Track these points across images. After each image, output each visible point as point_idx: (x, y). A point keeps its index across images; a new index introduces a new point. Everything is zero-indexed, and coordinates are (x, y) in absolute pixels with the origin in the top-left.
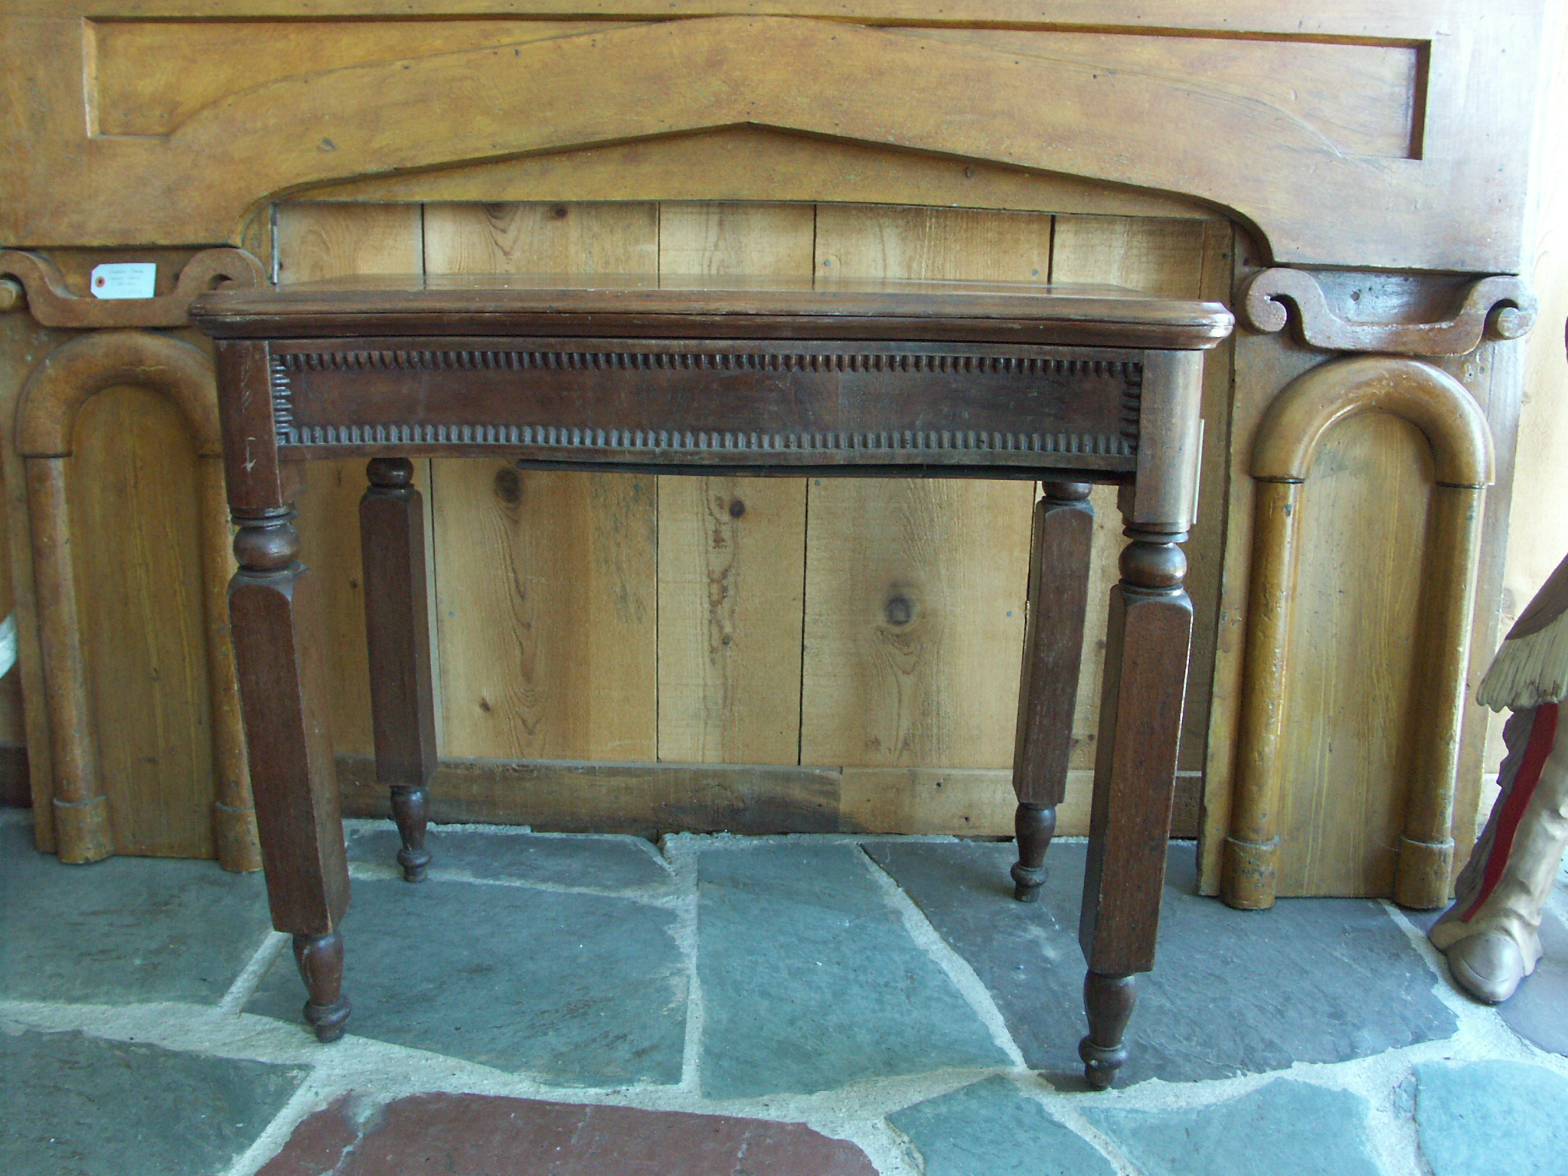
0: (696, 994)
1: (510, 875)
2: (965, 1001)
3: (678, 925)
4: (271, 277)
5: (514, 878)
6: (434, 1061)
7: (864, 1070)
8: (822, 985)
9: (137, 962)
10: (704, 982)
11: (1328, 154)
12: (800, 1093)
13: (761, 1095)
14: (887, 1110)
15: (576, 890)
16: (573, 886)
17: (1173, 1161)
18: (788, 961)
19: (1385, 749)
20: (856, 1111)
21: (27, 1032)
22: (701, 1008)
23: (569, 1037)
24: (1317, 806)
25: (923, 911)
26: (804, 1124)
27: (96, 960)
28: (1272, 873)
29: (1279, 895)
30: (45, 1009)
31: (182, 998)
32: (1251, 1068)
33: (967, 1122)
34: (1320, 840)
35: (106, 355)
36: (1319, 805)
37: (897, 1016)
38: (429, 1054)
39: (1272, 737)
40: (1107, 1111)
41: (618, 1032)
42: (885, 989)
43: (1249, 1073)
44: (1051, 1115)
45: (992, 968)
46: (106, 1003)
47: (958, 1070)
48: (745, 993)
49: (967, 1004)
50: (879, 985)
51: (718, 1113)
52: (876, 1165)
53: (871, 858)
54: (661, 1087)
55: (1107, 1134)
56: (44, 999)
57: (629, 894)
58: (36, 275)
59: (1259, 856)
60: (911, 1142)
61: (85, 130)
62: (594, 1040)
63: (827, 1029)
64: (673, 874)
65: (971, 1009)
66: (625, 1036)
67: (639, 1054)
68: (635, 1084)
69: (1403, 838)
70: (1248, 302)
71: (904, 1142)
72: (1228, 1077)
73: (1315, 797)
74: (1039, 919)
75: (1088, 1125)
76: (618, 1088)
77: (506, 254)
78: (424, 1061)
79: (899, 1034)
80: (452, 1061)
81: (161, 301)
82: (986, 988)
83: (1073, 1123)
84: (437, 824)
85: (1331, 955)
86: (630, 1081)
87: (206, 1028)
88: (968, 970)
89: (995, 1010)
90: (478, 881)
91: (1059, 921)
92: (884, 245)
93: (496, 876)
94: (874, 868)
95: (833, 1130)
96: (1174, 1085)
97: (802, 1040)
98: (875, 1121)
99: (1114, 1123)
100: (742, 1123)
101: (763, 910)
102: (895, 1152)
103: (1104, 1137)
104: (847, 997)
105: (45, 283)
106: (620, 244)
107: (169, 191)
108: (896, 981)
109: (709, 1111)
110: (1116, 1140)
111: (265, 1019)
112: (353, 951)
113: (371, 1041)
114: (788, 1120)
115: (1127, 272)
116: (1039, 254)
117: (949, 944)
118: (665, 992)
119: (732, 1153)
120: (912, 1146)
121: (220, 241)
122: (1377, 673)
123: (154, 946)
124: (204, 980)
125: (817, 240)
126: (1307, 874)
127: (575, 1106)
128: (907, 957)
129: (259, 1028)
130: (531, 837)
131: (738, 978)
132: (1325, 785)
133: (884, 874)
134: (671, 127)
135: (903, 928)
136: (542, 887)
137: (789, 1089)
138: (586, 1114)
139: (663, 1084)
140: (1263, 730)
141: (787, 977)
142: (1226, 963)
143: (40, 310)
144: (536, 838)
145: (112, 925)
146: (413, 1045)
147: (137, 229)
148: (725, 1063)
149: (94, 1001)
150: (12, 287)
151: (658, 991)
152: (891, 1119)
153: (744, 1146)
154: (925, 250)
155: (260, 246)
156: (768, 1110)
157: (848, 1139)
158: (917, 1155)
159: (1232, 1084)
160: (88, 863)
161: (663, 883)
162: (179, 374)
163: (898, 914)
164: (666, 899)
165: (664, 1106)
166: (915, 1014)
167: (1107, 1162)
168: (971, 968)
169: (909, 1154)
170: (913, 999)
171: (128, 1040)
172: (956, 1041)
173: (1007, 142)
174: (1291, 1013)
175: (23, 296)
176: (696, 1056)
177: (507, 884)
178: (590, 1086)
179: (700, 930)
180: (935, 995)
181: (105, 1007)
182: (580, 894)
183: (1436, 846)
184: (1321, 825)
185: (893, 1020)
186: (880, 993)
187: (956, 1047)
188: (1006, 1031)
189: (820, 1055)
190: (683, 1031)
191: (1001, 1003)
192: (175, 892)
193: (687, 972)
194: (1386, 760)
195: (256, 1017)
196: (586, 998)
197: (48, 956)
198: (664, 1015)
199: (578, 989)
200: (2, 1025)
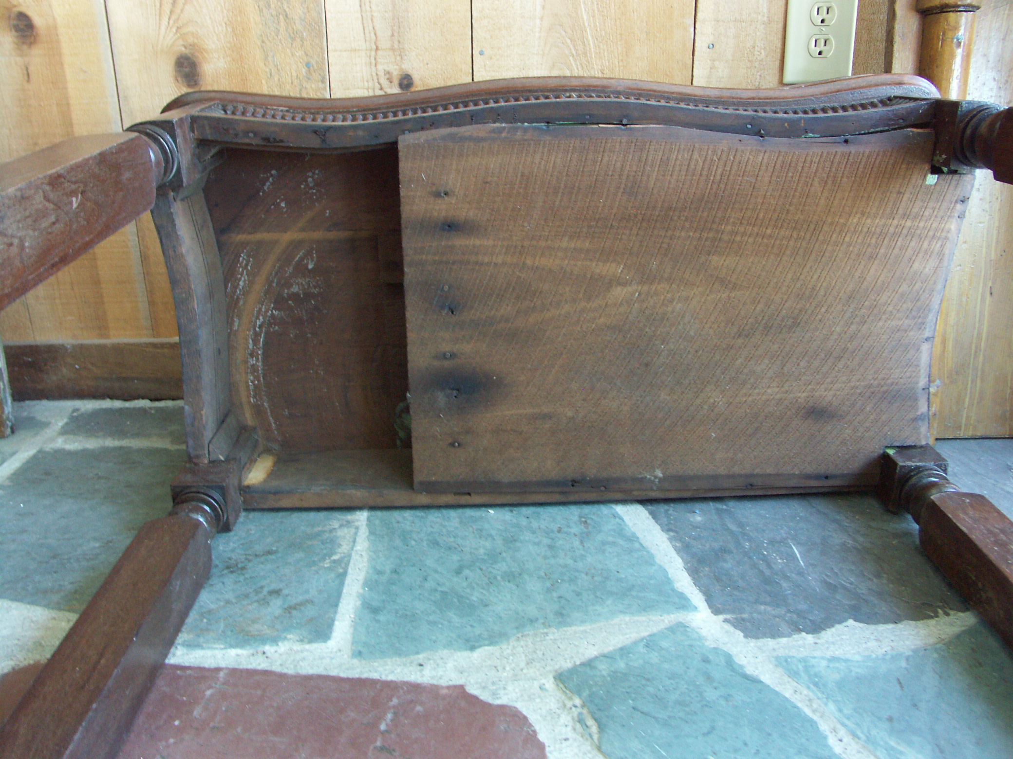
0: (362, 545)
2: (641, 545)
7: (532, 621)
8: (493, 532)
12: (460, 649)
13: (418, 653)
14: (557, 667)
17: (890, 719)
20: (522, 670)
22: (365, 560)
24: (976, 348)
26: (461, 687)
33: (648, 680)
34: (979, 381)
36: (978, 348)
37: (570, 562)
40: (804, 660)
41: (274, 586)
42: (559, 535)
43: (952, 612)
44: (741, 667)
45: (667, 510)
47: (636, 618)
48: (413, 543)
49: (644, 549)
50: (553, 531)
51: (365, 676)
52: (542, 737)
54: (307, 646)
55: (808, 688)
60: (583, 706)
62: (246, 596)
63: (495, 578)
65: (648, 552)
66: (280, 590)
67: (289, 609)
68: (280, 644)
71: (575, 706)
72: (929, 617)
73: (974, 341)
75: (786, 678)
76: (261, 648)
79: (572, 581)
82: (663, 531)
83: (769, 675)
86: (275, 640)
88: (644, 514)
89: (673, 553)
95: (494, 694)
96: (872, 627)
97: (468, 590)
98: (543, 681)
99: (816, 675)
100: (391, 687)
102: (565, 718)
103: (805, 692)
104: (518, 544)
108: (569, 526)
109: (355, 674)
110: (820, 695)
114: (443, 682)
118: (331, 543)
119: (375, 725)
120: (585, 711)
126: (965, 415)
127: (209, 670)
131: (408, 528)
137: (449, 645)
138: (218, 678)
139: (310, 641)
141: (457, 525)
146: (56, 605)
148: (383, 617)
151: (324, 543)
152: (561, 678)
153: (389, 716)
156: (421, 671)
157: (511, 704)
158: (591, 722)
159: (936, 625)
165: (307, 669)
166: (589, 559)
167: (813, 723)
168: (646, 512)
169: (581, 720)
170: (587, 544)
172: (633, 586)
176: (352, 611)
178: (232, 646)
180: (610, 539)
184: (980, 367)
185: (566, 566)
186: (553, 539)
187: (634, 593)
188: (686, 574)
189: (486, 606)
190: (342, 584)
191: (677, 545)
193: (356, 523)
196: (248, 553)
198: (326, 568)
199: (243, 544)
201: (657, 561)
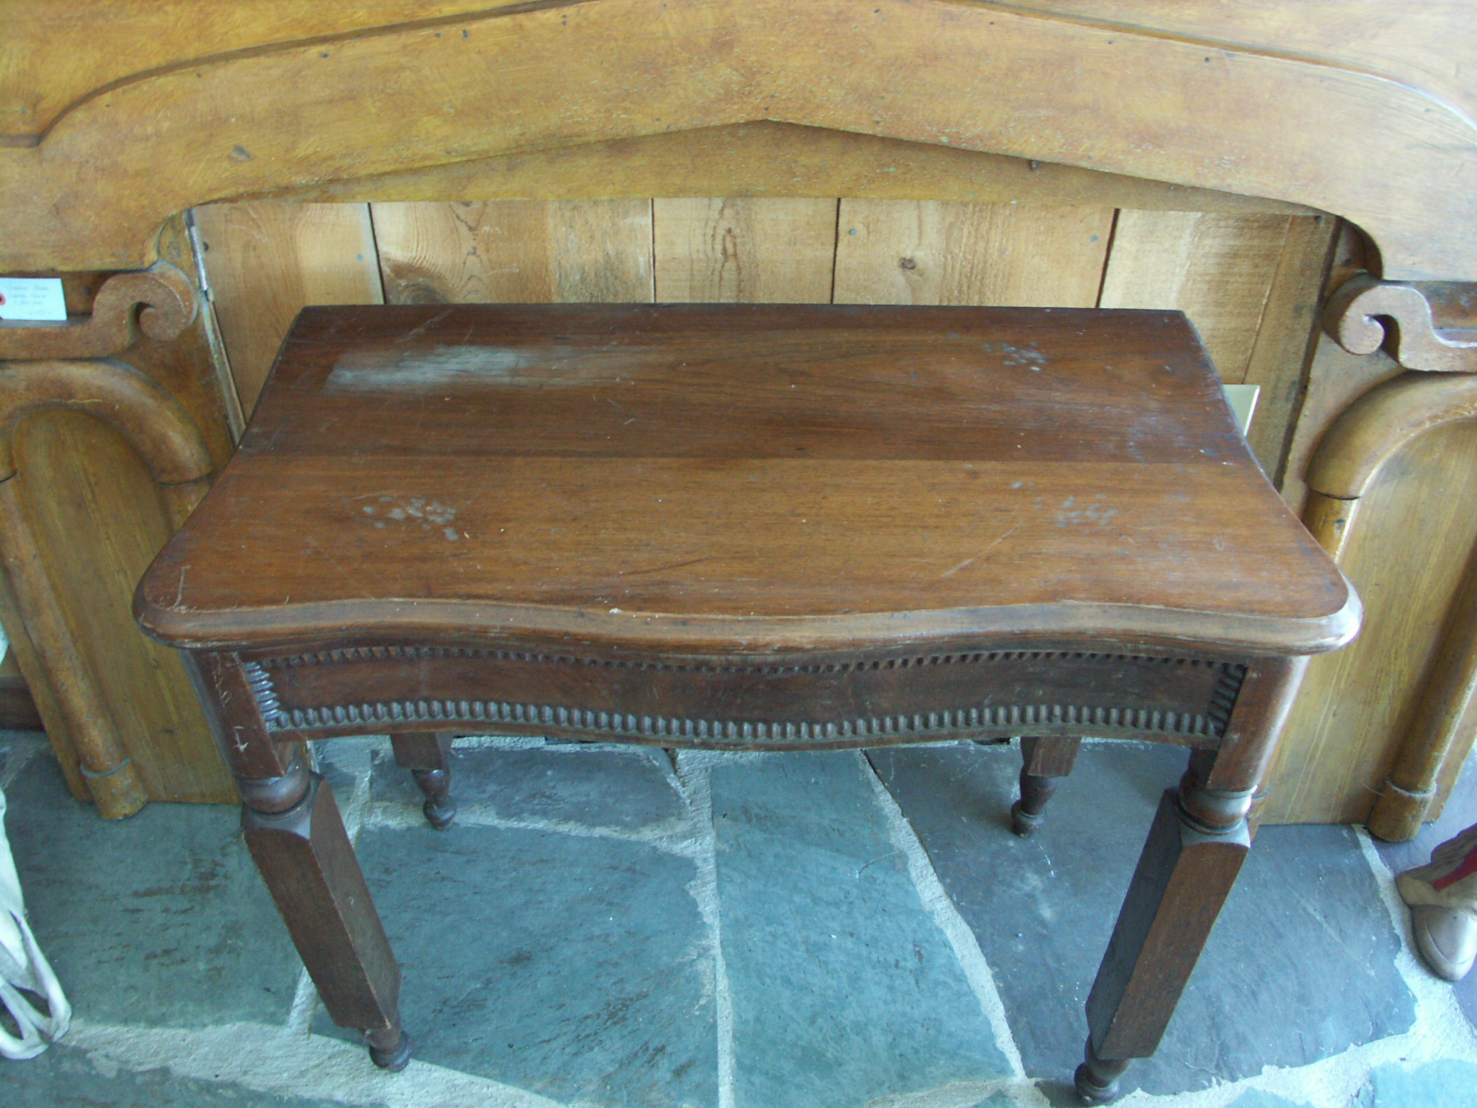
0: (723, 984)
1: (534, 813)
2: (969, 986)
3: (699, 881)
4: (200, 287)
5: (537, 818)
6: (495, 1088)
7: (880, 1085)
8: (838, 966)
9: (202, 966)
10: (728, 965)
15: (599, 831)
16: (594, 825)
18: (804, 933)
19: (1388, 712)
21: (120, 1071)
22: (729, 1003)
23: (613, 1053)
24: (1311, 756)
27: (163, 965)
30: (129, 1035)
31: (252, 1017)
32: (1225, 1075)
34: (1308, 783)
35: (28, 389)
37: (908, 1009)
38: (489, 1081)
41: (656, 1043)
42: (896, 970)
43: (1223, 1082)
45: (992, 935)
46: (184, 1026)
47: (964, 1084)
48: (768, 981)
49: (971, 992)
50: (890, 965)
53: (876, 772)
56: (125, 1021)
57: (648, 834)
62: (636, 1055)
63: (845, 1029)
64: (688, 801)
65: (975, 997)
66: (663, 1047)
67: (679, 1072)
69: (1388, 782)
70: (1341, 324)
72: (1204, 1088)
73: (1311, 750)
74: (1034, 860)
77: (471, 229)
78: (485, 1089)
79: (911, 1035)
80: (511, 1090)
81: (77, 330)
85: (1304, 909)
87: (280, 1053)
88: (972, 939)
89: (996, 996)
90: (502, 824)
91: (1056, 864)
92: (920, 212)
93: (518, 815)
94: (879, 787)
96: (1156, 1098)
97: (823, 1045)
101: (777, 856)
104: (861, 984)
106: (607, 217)
108: (905, 960)
111: (334, 1041)
112: (400, 939)
113: (434, 1067)
115: (1200, 238)
116: (1101, 220)
117: (954, 903)
118: (694, 979)
121: (132, 267)
122: (1396, 653)
123: (213, 942)
124: (268, 990)
125: (841, 208)
128: (915, 923)
129: (329, 1051)
130: (547, 752)
131: (760, 959)
132: (1323, 742)
133: (889, 796)
134: (668, 127)
135: (909, 879)
136: (564, 828)
141: (805, 956)
144: (553, 753)
145: (166, 910)
146: (472, 1070)
147: (28, 255)
148: (757, 1079)
149: (172, 1023)
151: (688, 980)
154: (969, 216)
155: (179, 255)
159: (1208, 1097)
160: (126, 817)
161: (680, 817)
162: (117, 407)
163: (903, 856)
164: (685, 843)
166: (924, 1005)
168: (973, 936)
170: (922, 986)
171: (214, 1079)
172: (962, 1043)
173: (1087, 144)
174: (1264, 997)
176: (729, 1071)
177: (531, 827)
179: (720, 890)
180: (942, 978)
181: (183, 1031)
182: (601, 838)
183: (1418, 796)
184: (1312, 772)
185: (904, 1014)
186: (891, 976)
187: (962, 1052)
188: (1006, 1026)
189: (840, 1065)
190: (715, 1039)
191: (1001, 985)
192: (218, 858)
193: (712, 952)
194: (1387, 721)
195: (325, 1039)
196: (623, 996)
197: (117, 960)
198: (697, 1017)
199: (615, 983)
200: (95, 1063)
201: (983, 1009)
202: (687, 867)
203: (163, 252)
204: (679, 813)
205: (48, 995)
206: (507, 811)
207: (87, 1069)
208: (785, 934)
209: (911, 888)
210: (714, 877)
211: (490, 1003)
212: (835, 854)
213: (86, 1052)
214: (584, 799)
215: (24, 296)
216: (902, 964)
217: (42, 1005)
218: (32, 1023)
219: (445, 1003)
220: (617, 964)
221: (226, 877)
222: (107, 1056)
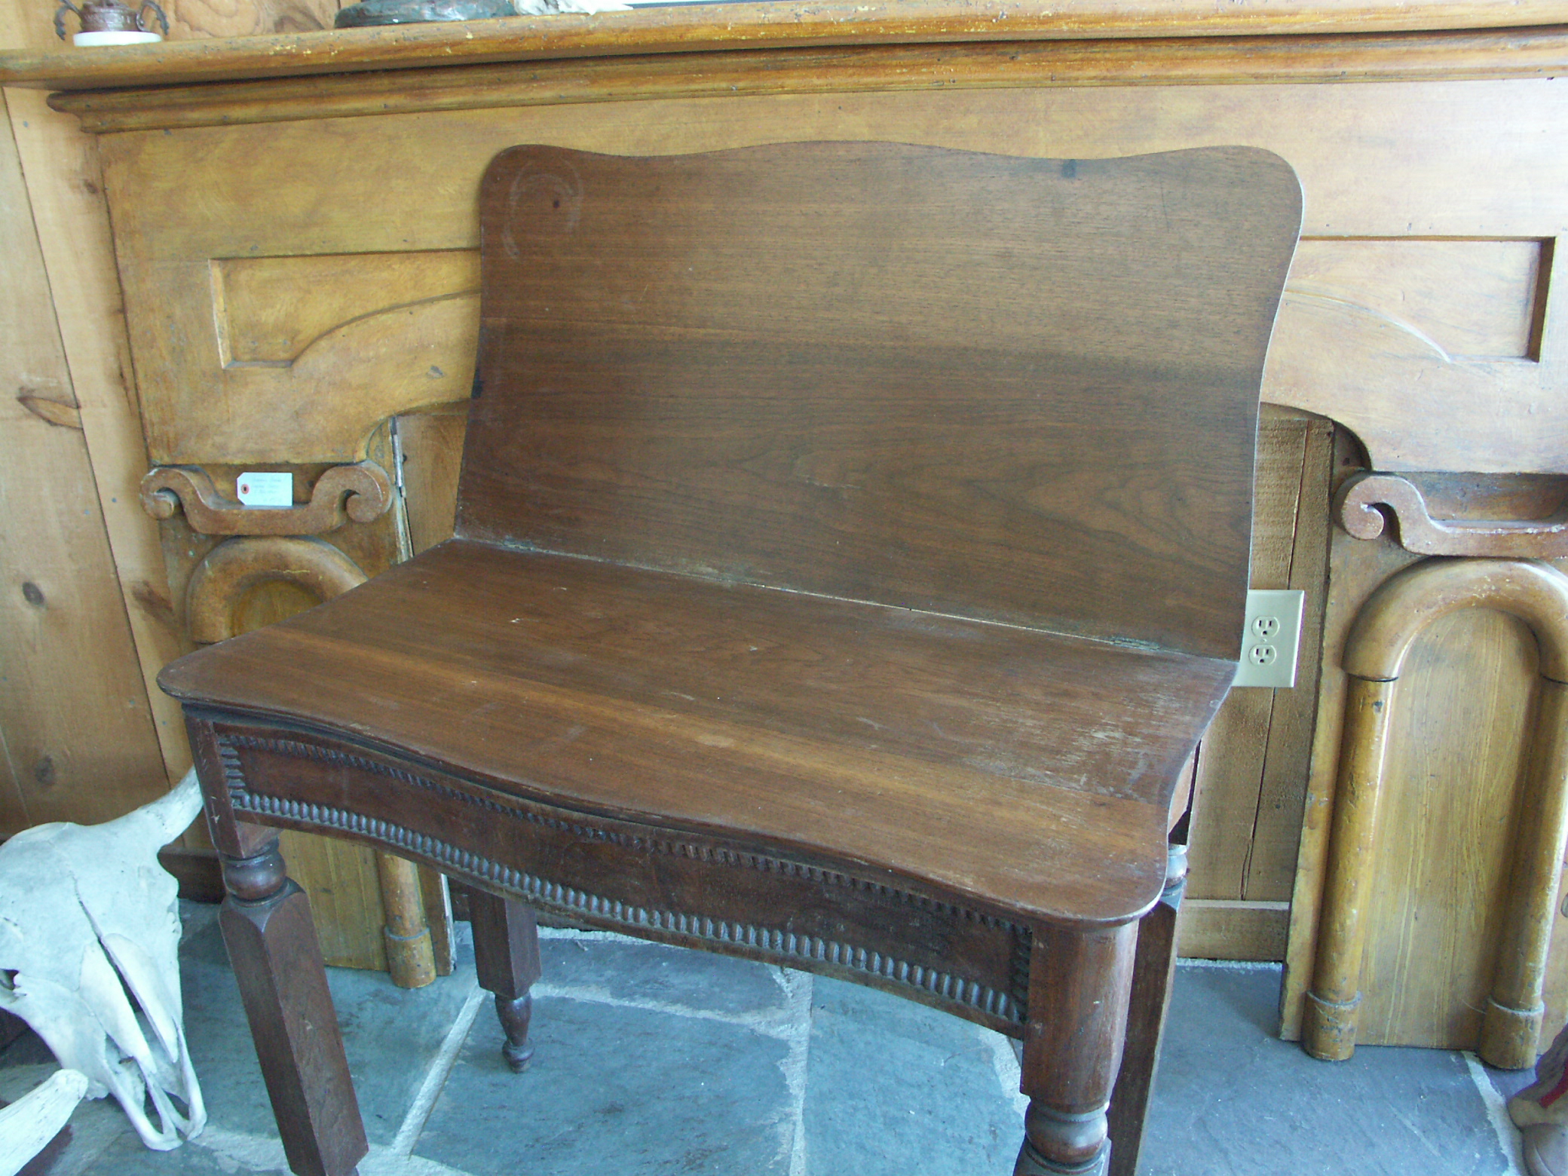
0: (800, 1145)
1: (644, 995)
3: (790, 1060)
4: (396, 483)
5: (647, 999)
8: (913, 1138)
10: (808, 1130)
11: (1437, 361)
15: (703, 1014)
16: (699, 1009)
18: (885, 1108)
19: (1473, 918)
21: (240, 1169)
22: (803, 1162)
24: (1400, 966)
25: (1013, 1048)
28: (1351, 1030)
29: (1360, 1043)
30: (252, 1143)
34: (1403, 997)
35: (256, 560)
36: (1402, 966)
39: (1354, 911)
42: (969, 1145)
48: (843, 1146)
50: (964, 1140)
56: (251, 1131)
57: (749, 1019)
58: (189, 490)
59: (1338, 1015)
61: (218, 360)
64: (790, 995)
69: (1490, 1000)
70: (1344, 514)
73: (1398, 960)
81: (300, 511)
84: (581, 930)
85: (1401, 1123)
87: (381, 1169)
90: (614, 1002)
93: (631, 996)
101: (867, 1043)
104: (933, 1154)
105: (198, 497)
107: (297, 415)
108: (979, 1137)
111: (431, 1163)
118: (774, 1140)
121: (347, 460)
122: (1468, 849)
124: (380, 1117)
126: (1389, 1025)
128: (993, 1107)
129: (426, 1171)
131: (839, 1127)
132: (1410, 948)
135: (993, 1071)
136: (671, 1009)
140: (1346, 905)
141: (882, 1126)
142: (1294, 1128)
143: (195, 520)
147: (272, 450)
150: (169, 500)
151: (767, 1139)
155: (383, 457)
161: (780, 1007)
162: (321, 577)
164: (782, 1028)
170: (993, 1160)
175: (180, 506)
177: (640, 1006)
179: (809, 1068)
182: (704, 1019)
183: (1522, 1013)
184: (1404, 983)
186: (964, 1150)
192: (354, 1010)
193: (794, 1118)
194: (1474, 929)
195: (424, 1160)
196: (703, 1147)
197: (252, 1082)
198: (771, 1170)
199: (697, 1136)
200: (219, 1161)
202: (781, 1048)
203: (371, 453)
204: (781, 1004)
205: (189, 1099)
206: (619, 992)
207: (212, 1164)
208: (866, 1107)
209: (993, 1078)
210: (805, 1056)
211: (578, 1145)
212: (924, 1045)
213: (213, 1151)
214: (693, 987)
215: (263, 487)
216: (976, 1140)
217: (184, 1109)
218: (174, 1124)
219: (537, 1140)
220: (702, 1121)
221: (359, 1026)
222: (230, 1156)
